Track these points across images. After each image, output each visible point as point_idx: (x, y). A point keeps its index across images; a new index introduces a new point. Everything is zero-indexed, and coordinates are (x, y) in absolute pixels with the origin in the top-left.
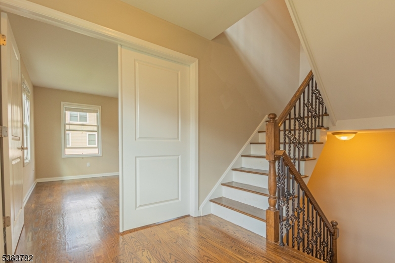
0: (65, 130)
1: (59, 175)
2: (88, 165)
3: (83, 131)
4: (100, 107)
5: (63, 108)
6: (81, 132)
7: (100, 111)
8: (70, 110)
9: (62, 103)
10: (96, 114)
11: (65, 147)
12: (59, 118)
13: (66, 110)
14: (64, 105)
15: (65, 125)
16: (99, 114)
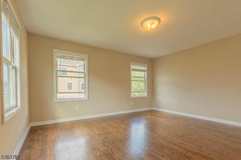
0: (57, 76)
1: (55, 118)
2: (77, 108)
3: (72, 77)
4: (87, 55)
5: (55, 55)
6: (71, 78)
7: (87, 60)
8: (61, 57)
9: (54, 50)
10: (83, 62)
11: (57, 92)
12: (52, 64)
13: (57, 57)
14: (56, 53)
15: (57, 71)
16: (86, 62)
